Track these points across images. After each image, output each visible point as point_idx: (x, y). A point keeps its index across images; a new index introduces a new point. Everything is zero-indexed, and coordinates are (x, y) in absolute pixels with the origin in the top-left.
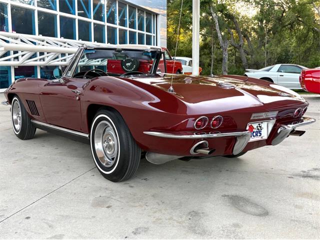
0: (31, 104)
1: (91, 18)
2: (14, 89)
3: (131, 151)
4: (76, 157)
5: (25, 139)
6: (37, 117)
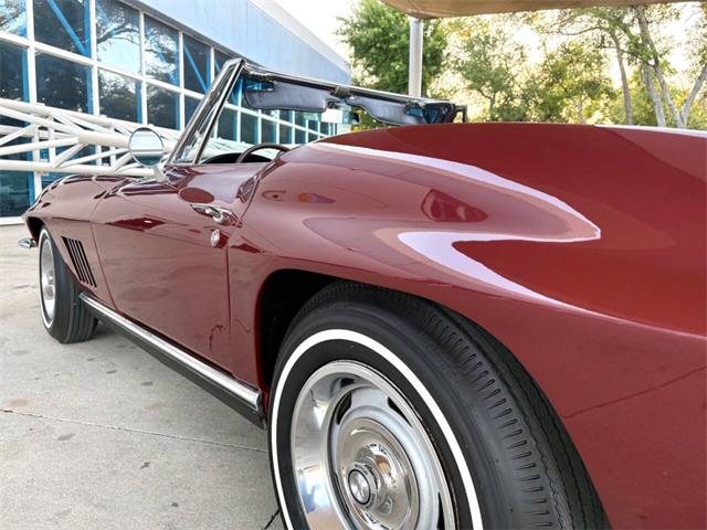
0: (73, 246)
1: (237, 104)
2: (47, 204)
5: (68, 343)
6: (92, 288)
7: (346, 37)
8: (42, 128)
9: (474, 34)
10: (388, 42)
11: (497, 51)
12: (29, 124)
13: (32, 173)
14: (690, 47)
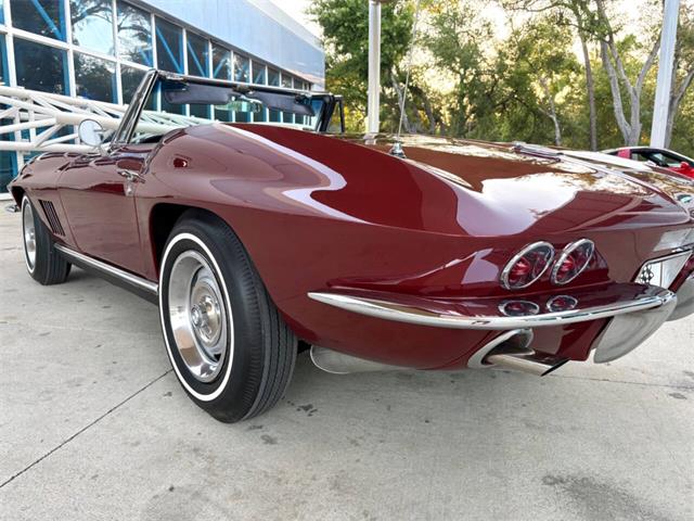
0: (47, 206)
2: (27, 176)
3: (268, 346)
4: (143, 331)
5: (47, 284)
6: (62, 237)
7: (316, 17)
8: (22, 110)
9: (444, 11)
10: (355, 21)
11: (465, 28)
12: (10, 106)
13: (14, 153)
14: (643, 23)
